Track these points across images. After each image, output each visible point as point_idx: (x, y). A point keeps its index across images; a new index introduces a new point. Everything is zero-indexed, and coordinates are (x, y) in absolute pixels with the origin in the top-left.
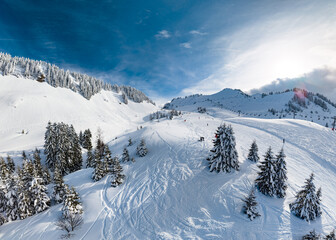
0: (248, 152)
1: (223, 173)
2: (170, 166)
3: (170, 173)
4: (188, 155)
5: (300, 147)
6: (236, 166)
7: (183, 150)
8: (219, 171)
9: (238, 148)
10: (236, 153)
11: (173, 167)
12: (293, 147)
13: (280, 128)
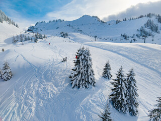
0: (103, 71)
1: (82, 89)
2: (36, 86)
3: (37, 93)
4: (53, 75)
5: (150, 68)
6: (93, 83)
7: (48, 71)
8: (79, 87)
9: (94, 68)
10: (92, 71)
11: (39, 87)
12: (143, 67)
13: (130, 51)
